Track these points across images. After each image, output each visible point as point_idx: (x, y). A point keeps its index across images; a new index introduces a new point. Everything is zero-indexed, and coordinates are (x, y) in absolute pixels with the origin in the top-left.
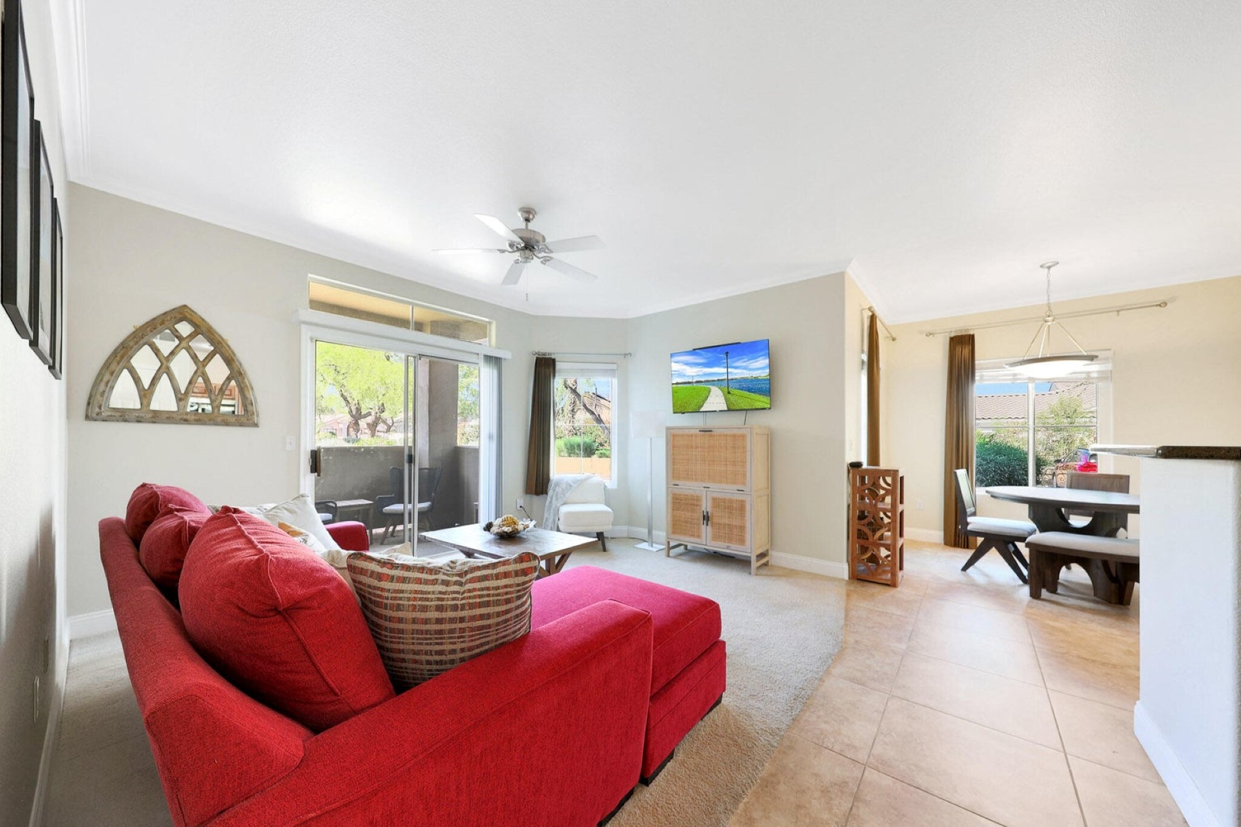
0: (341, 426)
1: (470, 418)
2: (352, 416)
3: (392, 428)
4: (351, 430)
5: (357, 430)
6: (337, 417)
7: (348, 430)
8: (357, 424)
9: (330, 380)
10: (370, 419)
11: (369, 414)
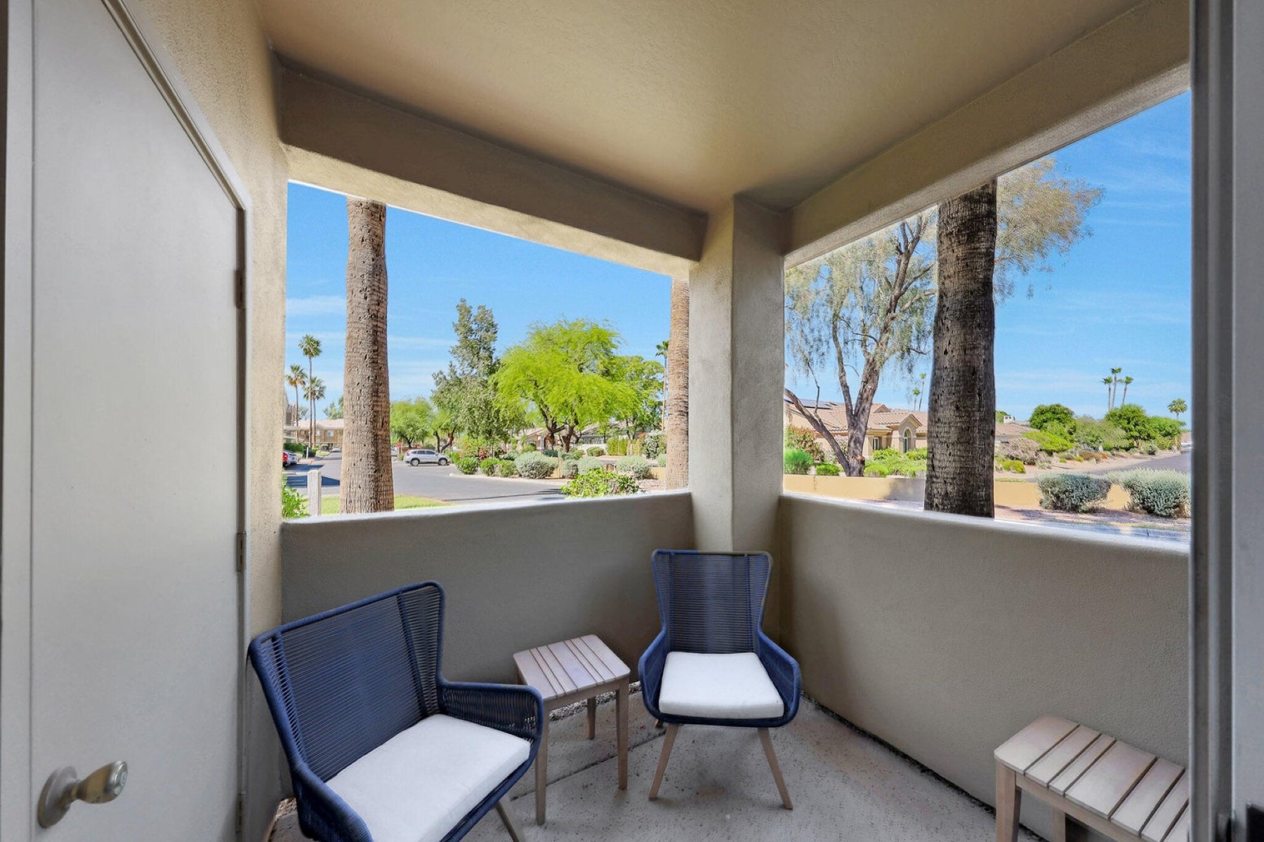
0: (539, 438)
1: (648, 429)
2: (549, 429)
3: (580, 440)
4: (548, 442)
5: (553, 443)
6: (537, 430)
7: (545, 442)
8: (552, 437)
9: (530, 395)
10: (564, 433)
11: (563, 428)
